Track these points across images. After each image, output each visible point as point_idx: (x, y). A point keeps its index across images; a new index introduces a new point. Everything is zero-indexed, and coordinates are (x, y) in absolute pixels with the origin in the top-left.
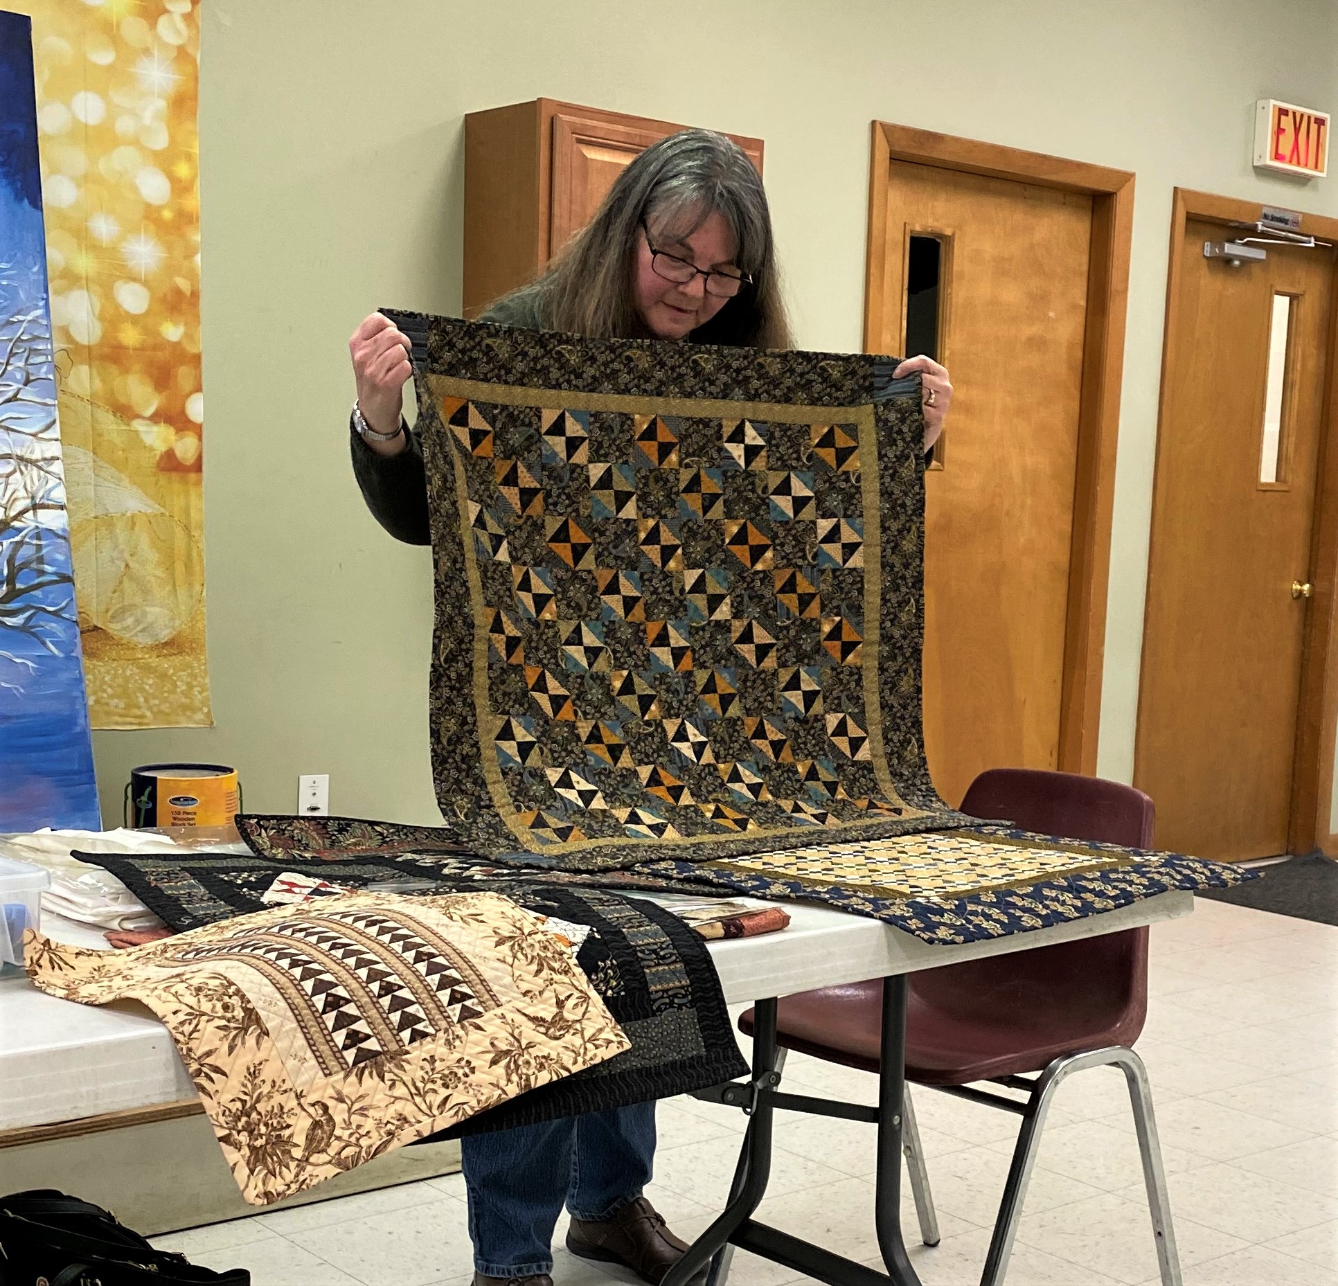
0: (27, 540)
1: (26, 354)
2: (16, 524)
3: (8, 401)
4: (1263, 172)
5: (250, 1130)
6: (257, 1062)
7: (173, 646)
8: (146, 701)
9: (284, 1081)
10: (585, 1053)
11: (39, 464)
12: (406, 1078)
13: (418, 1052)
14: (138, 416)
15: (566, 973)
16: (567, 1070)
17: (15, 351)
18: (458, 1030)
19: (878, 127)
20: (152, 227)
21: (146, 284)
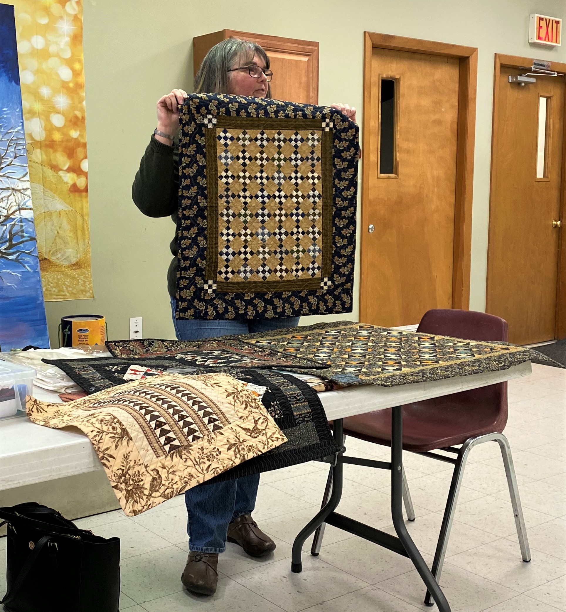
0: (17, 223)
1: (15, 146)
2: (12, 217)
3: (8, 165)
4: (533, 45)
5: (126, 482)
6: (128, 452)
7: (77, 265)
8: (67, 289)
9: (139, 460)
10: (268, 444)
11: (21, 191)
12: (192, 457)
13: (196, 445)
14: (61, 170)
15: (257, 408)
16: (261, 452)
17: (10, 144)
18: (213, 435)
19: (367, 34)
20: (65, 91)
21: (63, 114)
